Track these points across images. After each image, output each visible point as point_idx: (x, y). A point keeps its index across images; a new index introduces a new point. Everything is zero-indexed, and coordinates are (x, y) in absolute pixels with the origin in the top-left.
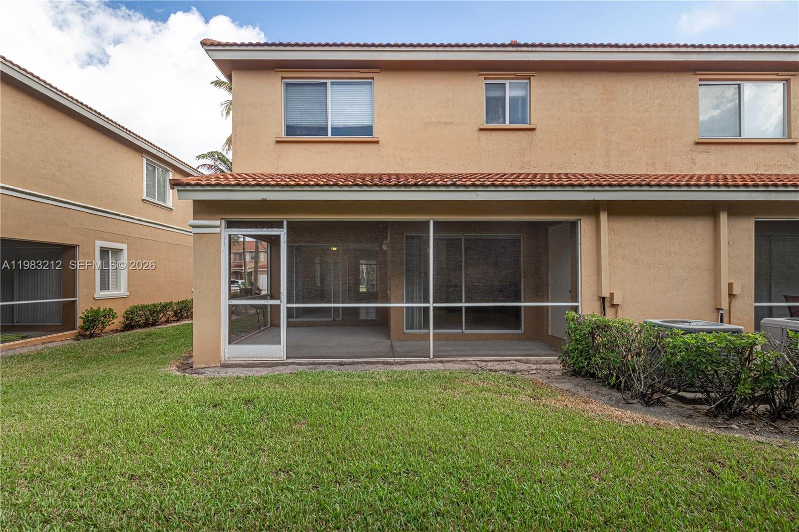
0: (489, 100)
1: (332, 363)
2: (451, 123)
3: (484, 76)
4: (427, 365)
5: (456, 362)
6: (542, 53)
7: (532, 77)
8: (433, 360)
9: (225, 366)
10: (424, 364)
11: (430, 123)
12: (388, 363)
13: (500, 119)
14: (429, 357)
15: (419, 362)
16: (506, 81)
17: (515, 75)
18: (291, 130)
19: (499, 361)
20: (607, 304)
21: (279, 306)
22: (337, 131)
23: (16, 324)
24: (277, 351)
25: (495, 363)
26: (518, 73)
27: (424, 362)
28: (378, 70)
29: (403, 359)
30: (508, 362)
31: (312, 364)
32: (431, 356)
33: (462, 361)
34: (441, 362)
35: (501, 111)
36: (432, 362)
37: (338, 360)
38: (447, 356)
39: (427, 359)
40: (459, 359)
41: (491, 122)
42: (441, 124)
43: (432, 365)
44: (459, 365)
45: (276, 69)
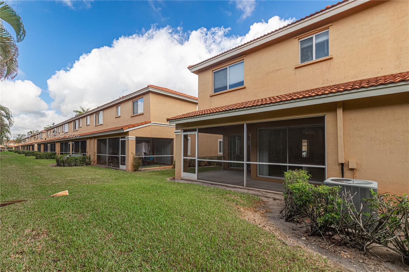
0: (302, 50)
1: (209, 183)
2: (279, 69)
3: (298, 38)
4: (242, 190)
5: (254, 191)
6: (330, 12)
7: (330, 27)
8: (245, 188)
9: (182, 179)
10: (241, 189)
11: (269, 72)
12: (228, 186)
13: (310, 59)
14: (244, 186)
15: (239, 188)
16: (313, 35)
17: (317, 30)
18: (216, 91)
19: (274, 193)
20: (345, 169)
21: (195, 160)
22: (231, 86)
23: (163, 163)
24: (194, 176)
25: (272, 194)
26: (319, 29)
27: (241, 188)
28: (245, 55)
29: (233, 186)
30: (279, 195)
31: (204, 183)
32: (245, 186)
33: (257, 191)
34: (248, 189)
35: (310, 54)
36: (244, 189)
37: (211, 182)
38: (251, 187)
39: (243, 187)
40: (256, 189)
41: (303, 62)
42: (275, 71)
43: (244, 190)
44: (254, 192)
45: (210, 68)
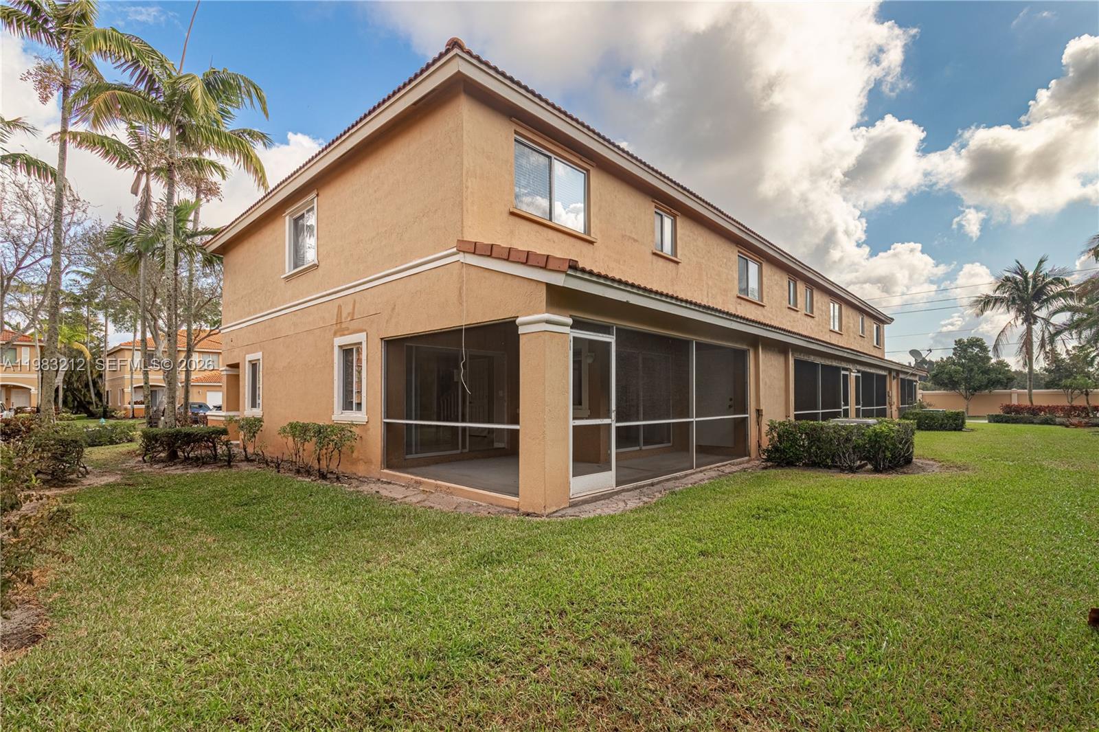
2: (637, 241)
3: (655, 204)
7: (677, 216)
9: (573, 505)
11: (625, 235)
16: (663, 213)
32: (695, 467)
36: (696, 473)
42: (632, 239)
45: (513, 119)
